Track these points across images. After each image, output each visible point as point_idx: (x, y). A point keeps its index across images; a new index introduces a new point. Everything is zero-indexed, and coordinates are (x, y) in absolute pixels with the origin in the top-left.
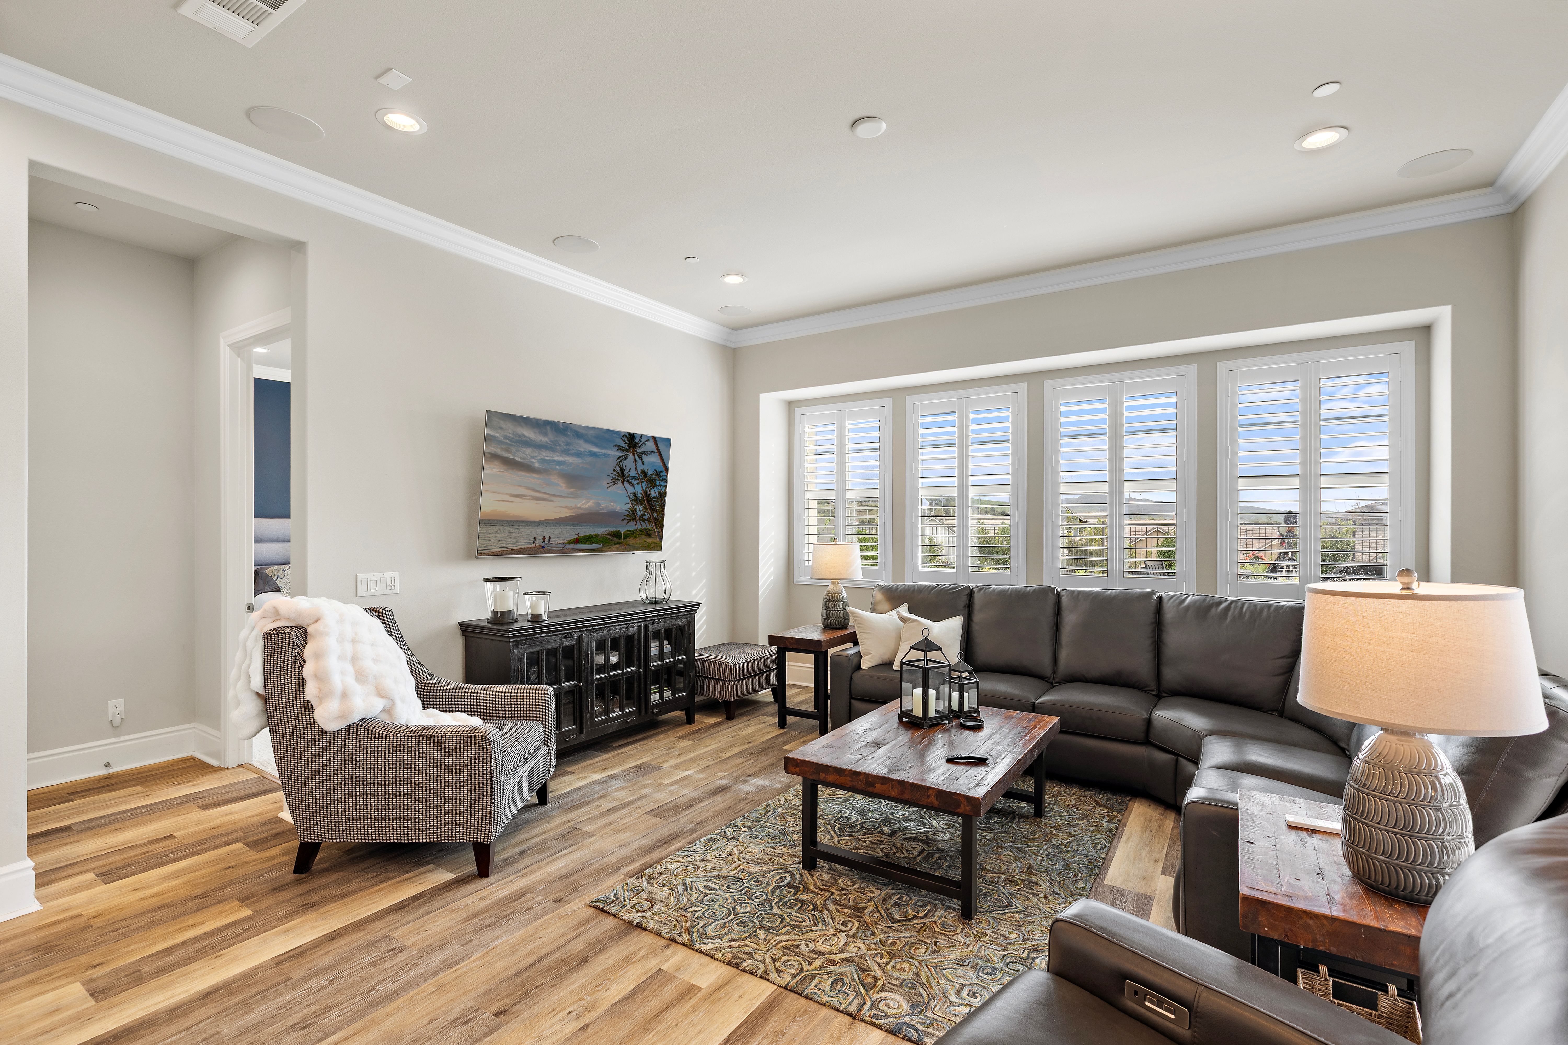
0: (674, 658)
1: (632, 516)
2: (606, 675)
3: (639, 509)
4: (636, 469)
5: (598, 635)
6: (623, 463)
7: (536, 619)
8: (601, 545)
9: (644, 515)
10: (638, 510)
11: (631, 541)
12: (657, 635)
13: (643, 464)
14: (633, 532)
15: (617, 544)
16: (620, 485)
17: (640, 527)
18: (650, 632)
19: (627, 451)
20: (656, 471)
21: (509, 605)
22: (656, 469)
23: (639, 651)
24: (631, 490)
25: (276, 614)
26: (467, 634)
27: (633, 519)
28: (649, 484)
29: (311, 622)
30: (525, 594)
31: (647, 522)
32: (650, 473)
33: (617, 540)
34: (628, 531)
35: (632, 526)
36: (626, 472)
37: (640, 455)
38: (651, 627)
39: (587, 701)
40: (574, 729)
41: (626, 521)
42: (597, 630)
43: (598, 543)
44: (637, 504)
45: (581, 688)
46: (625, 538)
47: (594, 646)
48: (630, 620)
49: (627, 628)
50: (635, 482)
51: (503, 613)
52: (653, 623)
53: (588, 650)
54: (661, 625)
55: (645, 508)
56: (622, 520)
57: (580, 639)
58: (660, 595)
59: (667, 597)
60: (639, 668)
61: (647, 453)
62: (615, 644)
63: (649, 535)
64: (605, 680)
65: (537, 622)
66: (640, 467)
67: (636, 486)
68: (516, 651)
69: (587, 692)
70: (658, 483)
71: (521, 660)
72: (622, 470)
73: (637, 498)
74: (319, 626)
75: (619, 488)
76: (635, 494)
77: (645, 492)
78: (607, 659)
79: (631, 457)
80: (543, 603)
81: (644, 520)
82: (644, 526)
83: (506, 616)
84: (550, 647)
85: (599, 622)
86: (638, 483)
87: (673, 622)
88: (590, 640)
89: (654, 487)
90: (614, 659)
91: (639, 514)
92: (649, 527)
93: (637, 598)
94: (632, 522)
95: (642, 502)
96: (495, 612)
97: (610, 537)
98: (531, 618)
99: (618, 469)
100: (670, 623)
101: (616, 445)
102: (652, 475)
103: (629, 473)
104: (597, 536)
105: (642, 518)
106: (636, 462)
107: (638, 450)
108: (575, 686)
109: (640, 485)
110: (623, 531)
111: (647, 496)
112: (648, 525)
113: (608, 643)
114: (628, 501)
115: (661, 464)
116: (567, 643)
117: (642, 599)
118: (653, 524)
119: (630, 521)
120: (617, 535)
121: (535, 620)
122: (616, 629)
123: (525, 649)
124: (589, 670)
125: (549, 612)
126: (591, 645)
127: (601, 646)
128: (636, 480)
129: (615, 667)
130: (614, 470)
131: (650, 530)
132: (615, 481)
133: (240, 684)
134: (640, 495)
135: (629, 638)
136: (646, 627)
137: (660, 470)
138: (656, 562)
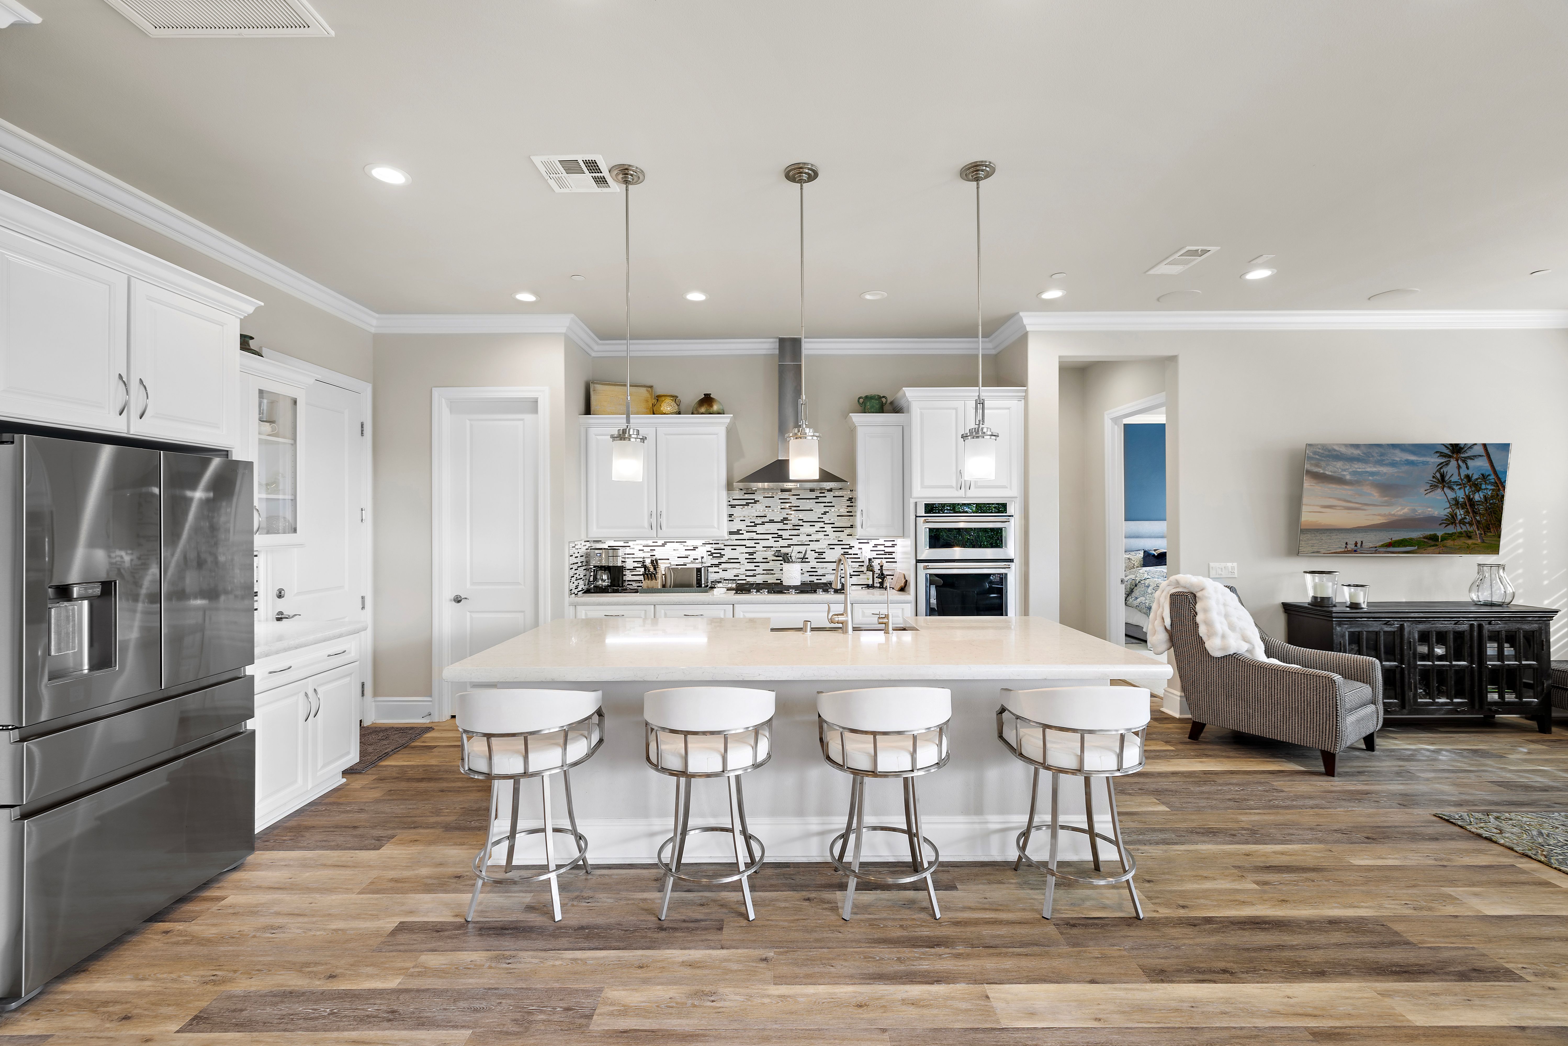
0: (1520, 661)
1: (1452, 520)
2: (1431, 663)
3: (1460, 513)
4: (1459, 474)
5: (1421, 627)
6: (1445, 470)
7: (1355, 606)
8: (1416, 548)
9: (1465, 518)
10: (1458, 514)
11: (1449, 543)
12: (1495, 637)
13: (1468, 468)
14: (1451, 535)
15: (1433, 546)
16: (1439, 491)
17: (1459, 530)
18: (1486, 633)
19: (1450, 457)
20: (1483, 475)
21: (1328, 593)
22: (1483, 472)
23: (1471, 647)
24: (1451, 495)
25: (1177, 584)
26: (1289, 612)
27: (1452, 523)
28: (1473, 489)
29: (1198, 590)
30: (1343, 585)
31: (1467, 525)
32: (1475, 477)
33: (1433, 543)
34: (1446, 534)
35: (1451, 529)
36: (1447, 478)
37: (1464, 461)
38: (1486, 627)
39: (1410, 683)
40: (1395, 703)
41: (1445, 525)
42: (1420, 622)
43: (1412, 546)
44: (1458, 508)
45: (1403, 668)
46: (1441, 541)
47: (1416, 636)
48: (1459, 617)
49: (1455, 624)
50: (1456, 488)
51: (1322, 599)
52: (1490, 623)
53: (1410, 638)
54: (1499, 626)
55: (1467, 512)
56: (1440, 524)
57: (1402, 627)
58: (1496, 599)
59: (1507, 601)
60: (1472, 662)
61: (1472, 458)
62: (1441, 638)
63: (1470, 537)
64: (1430, 668)
65: (1357, 608)
66: (1464, 471)
67: (1458, 491)
68: (1338, 629)
69: (1409, 675)
70: (1483, 486)
71: (1343, 636)
72: (1443, 476)
73: (1458, 502)
74: (1204, 593)
75: (1438, 494)
76: (1456, 499)
77: (1468, 497)
78: (1431, 650)
79: (1453, 463)
80: (1362, 594)
81: (1464, 524)
82: (1464, 528)
83: (1326, 601)
84: (1371, 629)
85: (1422, 615)
86: (1460, 489)
87: (1518, 626)
88: (1412, 631)
89: (1478, 491)
90: (1439, 651)
91: (1459, 517)
92: (1470, 529)
93: (1467, 599)
94: (1451, 526)
95: (1463, 506)
96: (1315, 598)
97: (1426, 540)
98: (1350, 605)
99: (1438, 475)
100: (1513, 626)
101: (1437, 452)
102: (1477, 479)
103: (1451, 479)
104: (1411, 539)
105: (1462, 522)
106: (1459, 467)
107: (1462, 455)
108: (1397, 667)
109: (1462, 490)
110: (1440, 534)
111: (1470, 500)
112: (1469, 527)
113: (1432, 635)
114: (1448, 505)
115: (1489, 468)
116: (1387, 629)
117: (1473, 601)
118: (1475, 527)
119: (1449, 525)
120: (1434, 538)
121: (1353, 606)
122: (1442, 624)
123: (1347, 628)
124: (1411, 655)
125: (1368, 603)
126: (1413, 634)
127: (1424, 637)
128: (1457, 485)
129: (1441, 658)
130: (1434, 477)
131: (1470, 532)
132: (1433, 487)
133: (1156, 622)
134: (1462, 500)
135: (1459, 635)
136: (1480, 627)
137: (1487, 474)
138: (1491, 566)
